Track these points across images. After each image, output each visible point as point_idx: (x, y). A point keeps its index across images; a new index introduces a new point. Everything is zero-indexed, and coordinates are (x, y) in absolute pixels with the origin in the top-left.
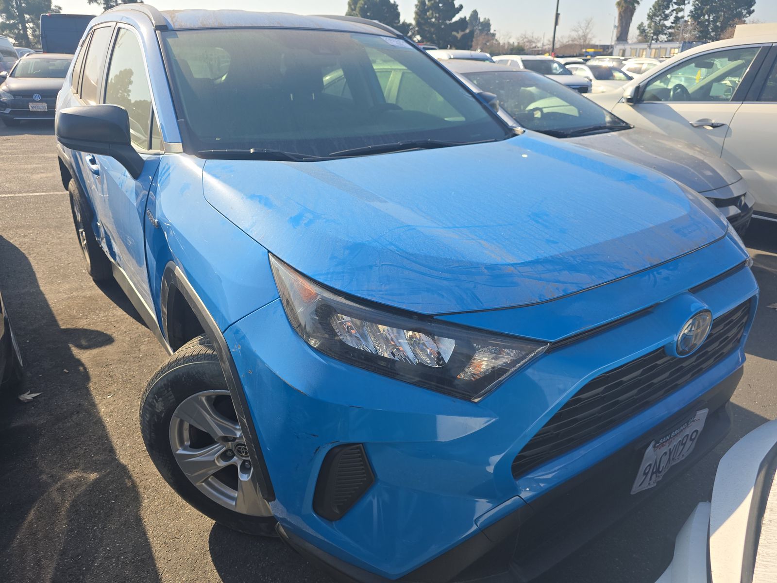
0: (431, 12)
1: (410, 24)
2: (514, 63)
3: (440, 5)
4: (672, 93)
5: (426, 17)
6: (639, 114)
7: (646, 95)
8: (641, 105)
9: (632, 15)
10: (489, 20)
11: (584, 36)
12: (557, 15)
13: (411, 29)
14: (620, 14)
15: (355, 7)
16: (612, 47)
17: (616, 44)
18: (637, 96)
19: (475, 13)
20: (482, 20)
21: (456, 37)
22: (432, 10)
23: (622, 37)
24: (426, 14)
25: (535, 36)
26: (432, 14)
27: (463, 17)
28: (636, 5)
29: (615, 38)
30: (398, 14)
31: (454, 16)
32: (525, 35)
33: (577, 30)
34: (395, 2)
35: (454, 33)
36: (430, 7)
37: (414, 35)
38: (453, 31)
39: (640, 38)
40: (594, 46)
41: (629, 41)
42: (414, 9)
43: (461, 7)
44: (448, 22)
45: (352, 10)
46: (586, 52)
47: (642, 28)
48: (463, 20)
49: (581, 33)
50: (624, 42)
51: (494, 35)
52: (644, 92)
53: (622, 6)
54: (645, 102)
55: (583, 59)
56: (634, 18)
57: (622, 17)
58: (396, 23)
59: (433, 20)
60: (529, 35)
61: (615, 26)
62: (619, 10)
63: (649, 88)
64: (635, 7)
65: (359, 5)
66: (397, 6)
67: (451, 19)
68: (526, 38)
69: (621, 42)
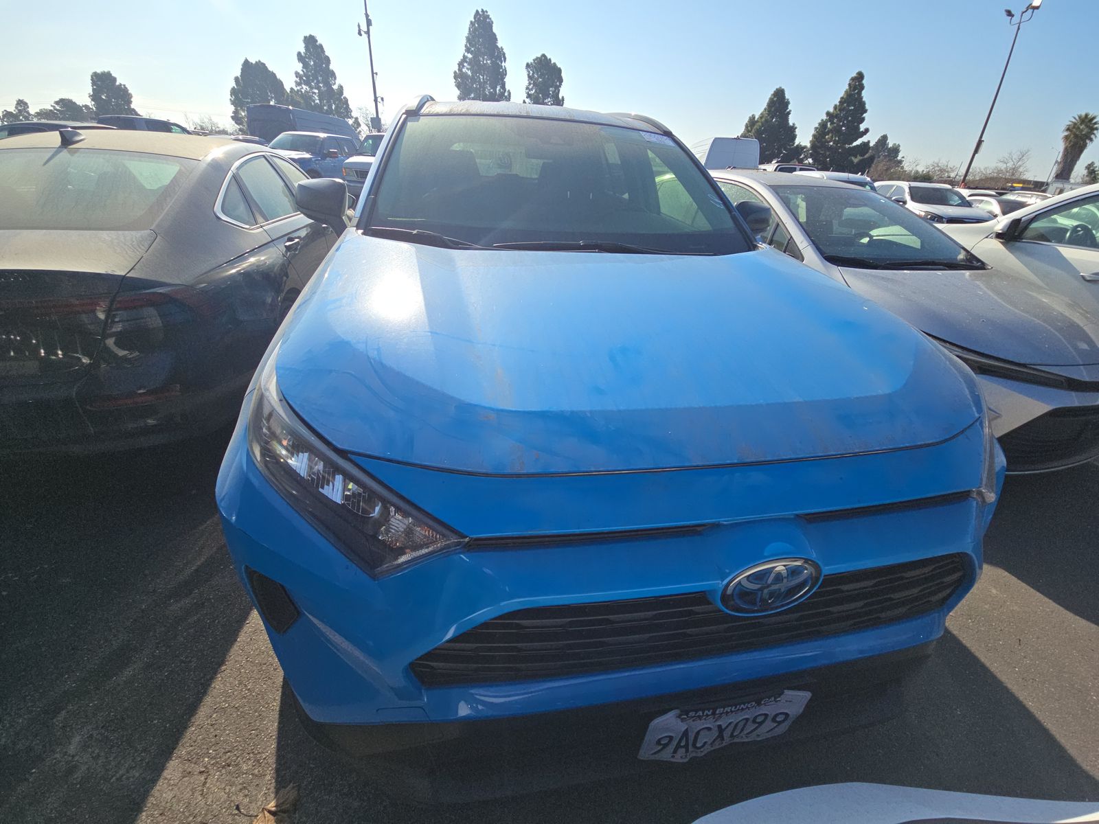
0: (830, 135)
1: (805, 147)
2: (900, 189)
3: (843, 128)
4: (1068, 235)
5: (824, 140)
6: (1010, 254)
7: (1028, 233)
8: (1018, 244)
9: (1081, 151)
10: (899, 146)
11: (1014, 169)
12: (980, 142)
13: (805, 152)
14: (1066, 149)
15: (752, 130)
16: (1047, 184)
17: (1053, 182)
18: (1015, 232)
19: (884, 138)
20: (890, 145)
21: (852, 162)
22: (832, 132)
23: (1064, 173)
24: (824, 138)
25: (950, 165)
26: (832, 137)
27: (866, 141)
28: (1088, 141)
29: (1053, 174)
30: (794, 137)
31: (856, 140)
32: (938, 164)
33: (1006, 161)
34: (794, 124)
35: (853, 158)
36: (831, 130)
37: (806, 158)
38: (850, 155)
39: (1087, 179)
40: (1024, 182)
41: (1072, 181)
42: (813, 132)
43: (867, 131)
44: (847, 146)
45: (749, 131)
46: (1012, 186)
47: (1092, 168)
48: (866, 145)
49: (1010, 165)
50: (1064, 181)
51: (900, 162)
52: (1026, 228)
53: (1071, 141)
54: (1024, 240)
55: (997, 193)
56: (1083, 156)
57: (1068, 153)
58: (789, 145)
59: (831, 143)
60: (943, 163)
61: (1056, 162)
62: (1065, 144)
63: (1034, 225)
64: (1086, 144)
65: (755, 127)
66: (796, 128)
67: (851, 143)
68: (938, 166)
69: (1060, 180)
